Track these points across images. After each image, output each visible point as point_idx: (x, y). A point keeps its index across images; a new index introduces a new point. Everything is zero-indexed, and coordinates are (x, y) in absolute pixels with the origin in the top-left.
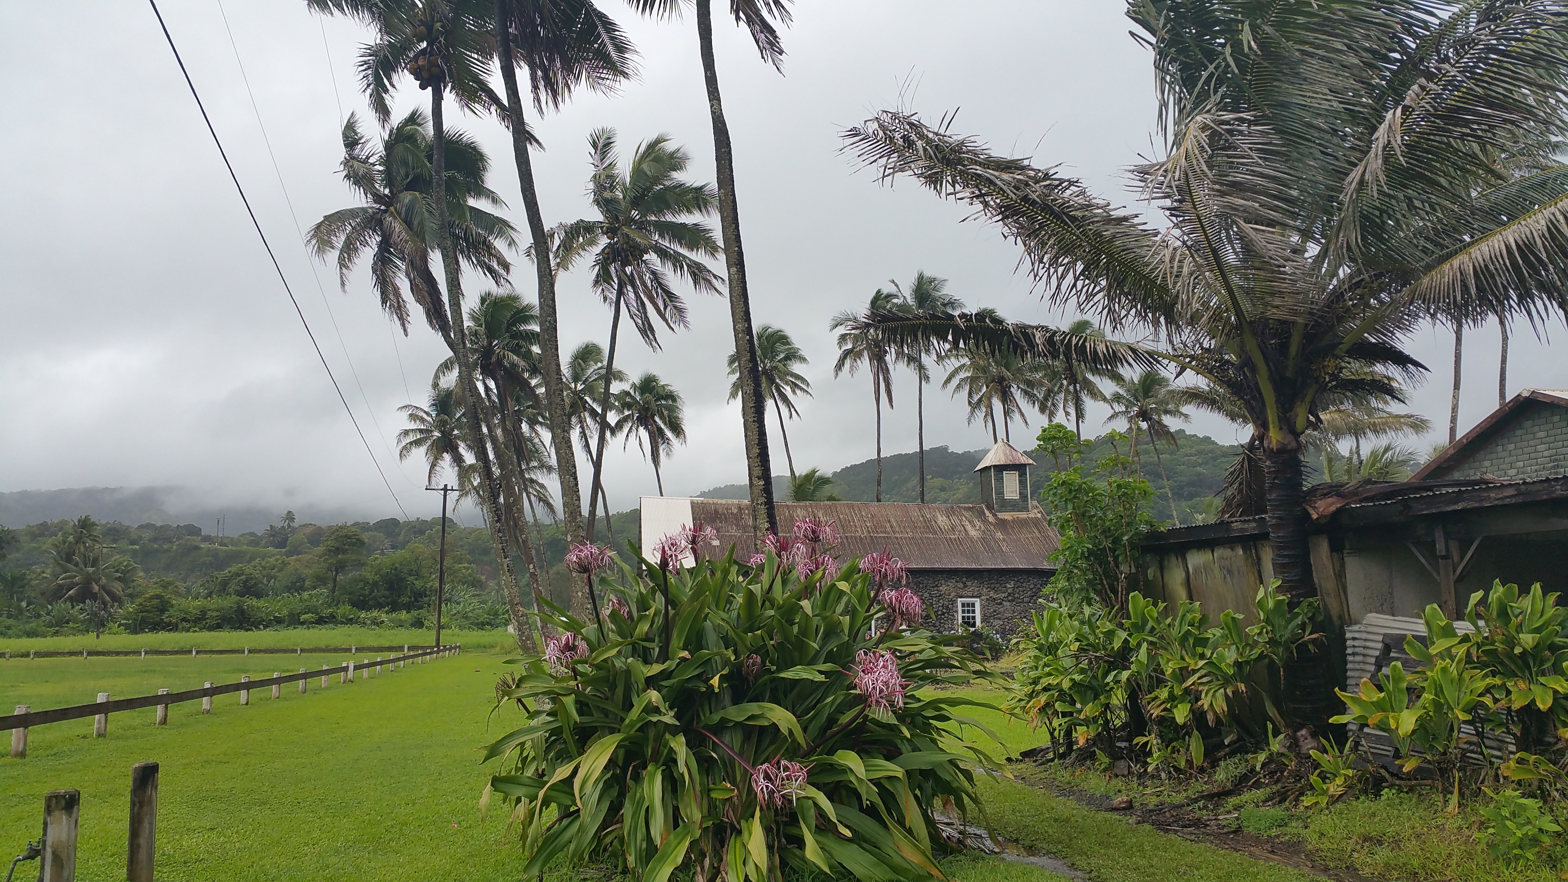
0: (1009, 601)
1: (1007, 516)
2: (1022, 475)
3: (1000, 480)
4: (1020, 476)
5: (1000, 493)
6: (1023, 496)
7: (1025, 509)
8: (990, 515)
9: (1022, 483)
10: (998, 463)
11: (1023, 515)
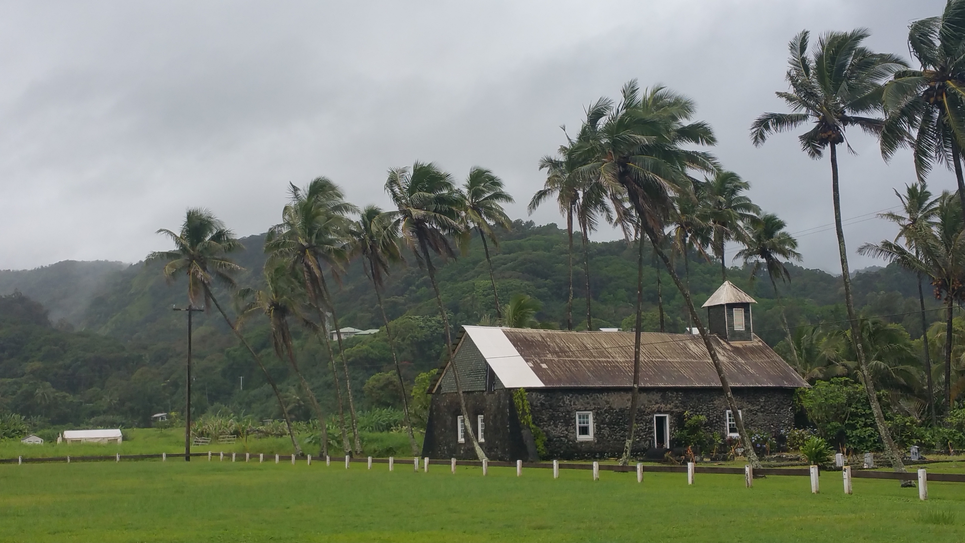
0: (762, 412)
1: (737, 344)
2: (747, 311)
3: (731, 315)
4: (745, 312)
5: (731, 326)
6: (747, 328)
7: (749, 339)
8: (725, 343)
9: (747, 318)
10: (730, 302)
11: (749, 344)
